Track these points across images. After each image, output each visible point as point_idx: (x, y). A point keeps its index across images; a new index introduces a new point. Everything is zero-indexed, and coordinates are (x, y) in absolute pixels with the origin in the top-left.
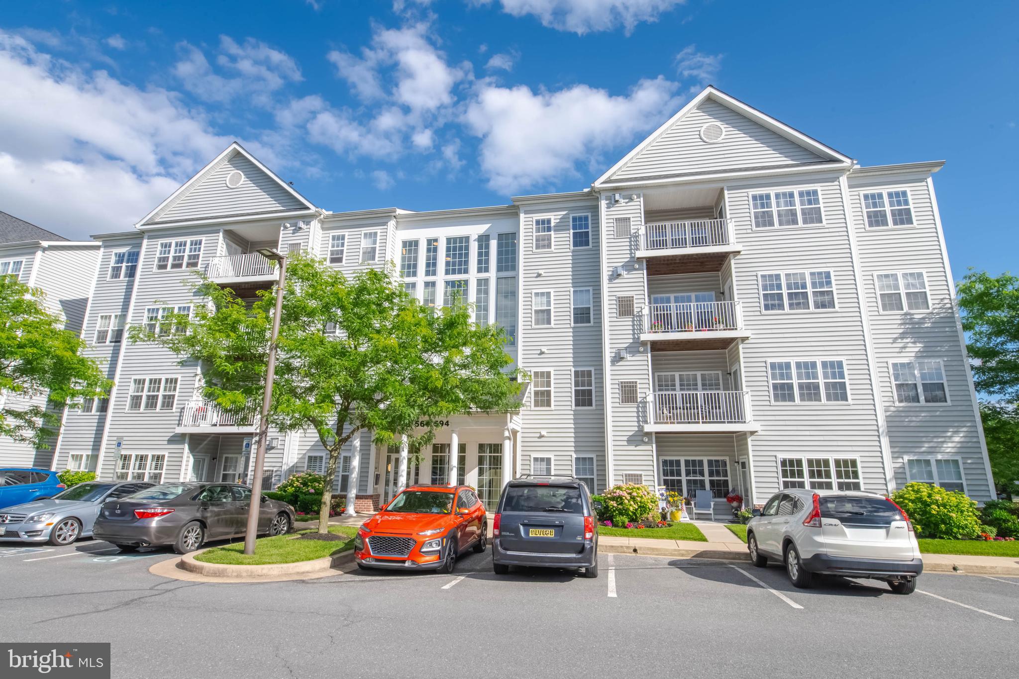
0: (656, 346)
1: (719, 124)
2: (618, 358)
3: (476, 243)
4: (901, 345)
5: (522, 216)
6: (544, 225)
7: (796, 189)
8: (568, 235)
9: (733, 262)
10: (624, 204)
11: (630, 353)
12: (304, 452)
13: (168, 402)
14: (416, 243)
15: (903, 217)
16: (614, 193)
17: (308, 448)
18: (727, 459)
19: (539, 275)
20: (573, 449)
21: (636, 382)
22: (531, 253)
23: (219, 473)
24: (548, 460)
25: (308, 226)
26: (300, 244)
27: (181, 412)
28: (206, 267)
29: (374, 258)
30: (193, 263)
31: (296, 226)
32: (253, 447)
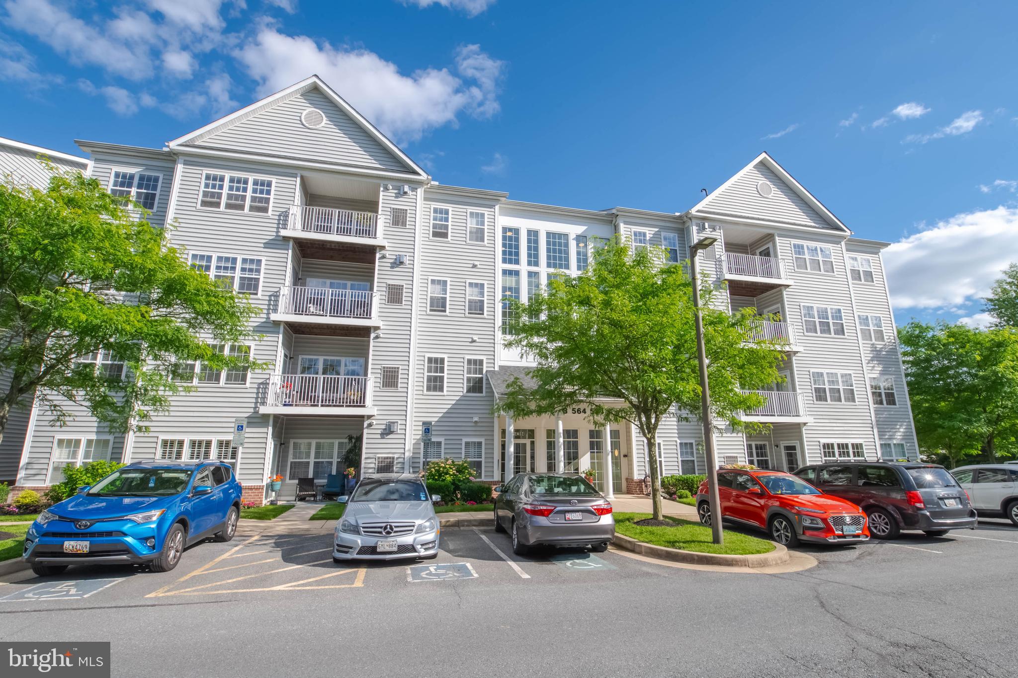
1: (769, 183)
3: (575, 242)
4: (872, 365)
5: (622, 227)
6: (641, 237)
7: (818, 245)
8: (661, 250)
9: (785, 293)
10: (710, 233)
13: (237, 376)
14: (517, 231)
15: (869, 277)
16: (702, 221)
18: (767, 443)
20: (676, 435)
23: (285, 461)
24: (658, 445)
25: (414, 193)
26: (406, 210)
27: (258, 388)
28: (280, 216)
29: (482, 240)
30: (260, 207)
31: (399, 190)
32: (365, 431)
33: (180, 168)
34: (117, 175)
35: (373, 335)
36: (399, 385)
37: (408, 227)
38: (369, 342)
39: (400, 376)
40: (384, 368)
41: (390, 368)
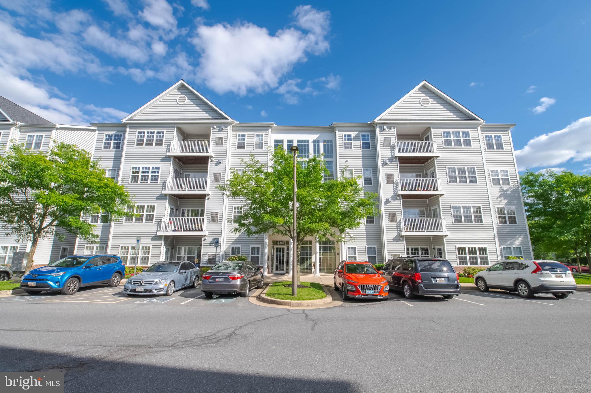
0: (404, 197)
1: (428, 98)
2: (387, 202)
3: (313, 144)
4: (500, 200)
5: (337, 132)
6: (348, 137)
7: (461, 131)
8: (360, 143)
9: (436, 161)
10: (387, 131)
11: (392, 199)
12: (229, 245)
13: (150, 218)
14: (282, 141)
15: (500, 146)
16: (383, 125)
17: (231, 243)
18: (428, 247)
19: (347, 161)
20: (366, 243)
21: (396, 213)
22: (342, 150)
23: (175, 256)
24: (355, 248)
25: (227, 129)
26: (223, 137)
27: (158, 224)
28: (167, 146)
29: (262, 148)
30: (159, 143)
31: (220, 128)
32: (203, 242)
33: (128, 130)
34: (106, 135)
35: (207, 198)
36: (218, 221)
37: (223, 145)
38: (205, 200)
39: (219, 216)
40: (212, 213)
41: (214, 213)
